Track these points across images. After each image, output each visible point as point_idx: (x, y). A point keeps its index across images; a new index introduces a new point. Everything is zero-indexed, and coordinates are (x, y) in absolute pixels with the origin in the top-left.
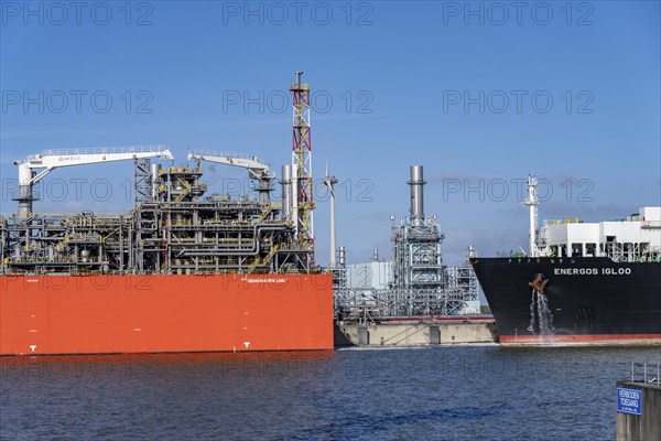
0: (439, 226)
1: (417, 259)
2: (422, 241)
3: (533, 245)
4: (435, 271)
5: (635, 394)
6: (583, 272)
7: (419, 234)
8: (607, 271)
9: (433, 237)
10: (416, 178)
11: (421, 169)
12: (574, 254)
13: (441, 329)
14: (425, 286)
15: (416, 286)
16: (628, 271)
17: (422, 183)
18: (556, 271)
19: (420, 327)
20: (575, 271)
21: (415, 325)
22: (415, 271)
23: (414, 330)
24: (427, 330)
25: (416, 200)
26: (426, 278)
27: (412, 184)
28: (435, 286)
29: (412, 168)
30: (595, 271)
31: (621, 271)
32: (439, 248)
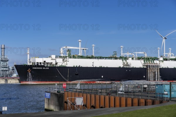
0: (8, 58)
1: (3, 65)
2: (4, 61)
3: (28, 62)
4: (7, 67)
5: (49, 94)
6: (39, 68)
7: (3, 59)
8: (44, 68)
9: (6, 60)
10: (3, 47)
11: (4, 45)
12: (37, 64)
13: (8, 80)
14: (4, 71)
15: (2, 71)
16: (48, 68)
17: (4, 48)
18: (33, 68)
19: (3, 79)
20: (37, 68)
21: (2, 79)
22: (2, 67)
23: (2, 80)
24: (5, 80)
25: (3, 52)
26: (5, 69)
27: (2, 49)
28: (7, 71)
29: (2, 45)
30: (41, 68)
31: (47, 68)
32: (8, 63)
